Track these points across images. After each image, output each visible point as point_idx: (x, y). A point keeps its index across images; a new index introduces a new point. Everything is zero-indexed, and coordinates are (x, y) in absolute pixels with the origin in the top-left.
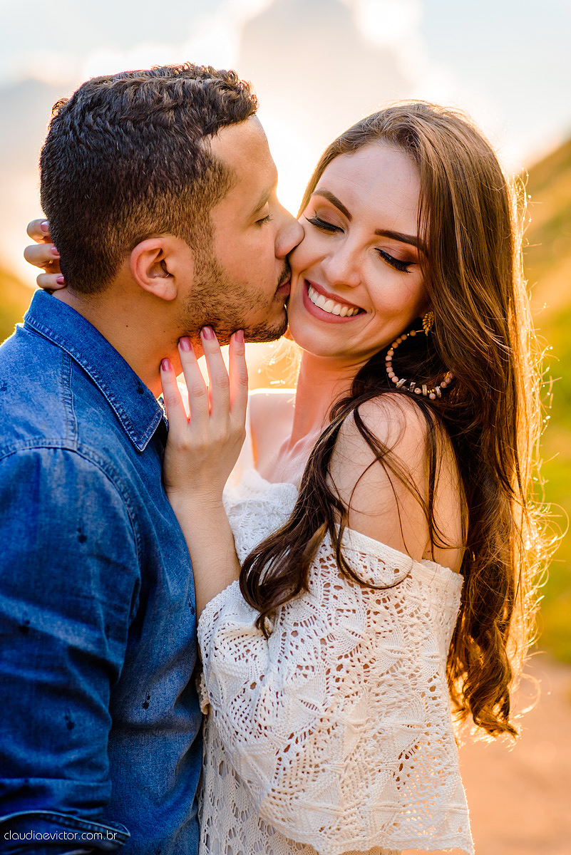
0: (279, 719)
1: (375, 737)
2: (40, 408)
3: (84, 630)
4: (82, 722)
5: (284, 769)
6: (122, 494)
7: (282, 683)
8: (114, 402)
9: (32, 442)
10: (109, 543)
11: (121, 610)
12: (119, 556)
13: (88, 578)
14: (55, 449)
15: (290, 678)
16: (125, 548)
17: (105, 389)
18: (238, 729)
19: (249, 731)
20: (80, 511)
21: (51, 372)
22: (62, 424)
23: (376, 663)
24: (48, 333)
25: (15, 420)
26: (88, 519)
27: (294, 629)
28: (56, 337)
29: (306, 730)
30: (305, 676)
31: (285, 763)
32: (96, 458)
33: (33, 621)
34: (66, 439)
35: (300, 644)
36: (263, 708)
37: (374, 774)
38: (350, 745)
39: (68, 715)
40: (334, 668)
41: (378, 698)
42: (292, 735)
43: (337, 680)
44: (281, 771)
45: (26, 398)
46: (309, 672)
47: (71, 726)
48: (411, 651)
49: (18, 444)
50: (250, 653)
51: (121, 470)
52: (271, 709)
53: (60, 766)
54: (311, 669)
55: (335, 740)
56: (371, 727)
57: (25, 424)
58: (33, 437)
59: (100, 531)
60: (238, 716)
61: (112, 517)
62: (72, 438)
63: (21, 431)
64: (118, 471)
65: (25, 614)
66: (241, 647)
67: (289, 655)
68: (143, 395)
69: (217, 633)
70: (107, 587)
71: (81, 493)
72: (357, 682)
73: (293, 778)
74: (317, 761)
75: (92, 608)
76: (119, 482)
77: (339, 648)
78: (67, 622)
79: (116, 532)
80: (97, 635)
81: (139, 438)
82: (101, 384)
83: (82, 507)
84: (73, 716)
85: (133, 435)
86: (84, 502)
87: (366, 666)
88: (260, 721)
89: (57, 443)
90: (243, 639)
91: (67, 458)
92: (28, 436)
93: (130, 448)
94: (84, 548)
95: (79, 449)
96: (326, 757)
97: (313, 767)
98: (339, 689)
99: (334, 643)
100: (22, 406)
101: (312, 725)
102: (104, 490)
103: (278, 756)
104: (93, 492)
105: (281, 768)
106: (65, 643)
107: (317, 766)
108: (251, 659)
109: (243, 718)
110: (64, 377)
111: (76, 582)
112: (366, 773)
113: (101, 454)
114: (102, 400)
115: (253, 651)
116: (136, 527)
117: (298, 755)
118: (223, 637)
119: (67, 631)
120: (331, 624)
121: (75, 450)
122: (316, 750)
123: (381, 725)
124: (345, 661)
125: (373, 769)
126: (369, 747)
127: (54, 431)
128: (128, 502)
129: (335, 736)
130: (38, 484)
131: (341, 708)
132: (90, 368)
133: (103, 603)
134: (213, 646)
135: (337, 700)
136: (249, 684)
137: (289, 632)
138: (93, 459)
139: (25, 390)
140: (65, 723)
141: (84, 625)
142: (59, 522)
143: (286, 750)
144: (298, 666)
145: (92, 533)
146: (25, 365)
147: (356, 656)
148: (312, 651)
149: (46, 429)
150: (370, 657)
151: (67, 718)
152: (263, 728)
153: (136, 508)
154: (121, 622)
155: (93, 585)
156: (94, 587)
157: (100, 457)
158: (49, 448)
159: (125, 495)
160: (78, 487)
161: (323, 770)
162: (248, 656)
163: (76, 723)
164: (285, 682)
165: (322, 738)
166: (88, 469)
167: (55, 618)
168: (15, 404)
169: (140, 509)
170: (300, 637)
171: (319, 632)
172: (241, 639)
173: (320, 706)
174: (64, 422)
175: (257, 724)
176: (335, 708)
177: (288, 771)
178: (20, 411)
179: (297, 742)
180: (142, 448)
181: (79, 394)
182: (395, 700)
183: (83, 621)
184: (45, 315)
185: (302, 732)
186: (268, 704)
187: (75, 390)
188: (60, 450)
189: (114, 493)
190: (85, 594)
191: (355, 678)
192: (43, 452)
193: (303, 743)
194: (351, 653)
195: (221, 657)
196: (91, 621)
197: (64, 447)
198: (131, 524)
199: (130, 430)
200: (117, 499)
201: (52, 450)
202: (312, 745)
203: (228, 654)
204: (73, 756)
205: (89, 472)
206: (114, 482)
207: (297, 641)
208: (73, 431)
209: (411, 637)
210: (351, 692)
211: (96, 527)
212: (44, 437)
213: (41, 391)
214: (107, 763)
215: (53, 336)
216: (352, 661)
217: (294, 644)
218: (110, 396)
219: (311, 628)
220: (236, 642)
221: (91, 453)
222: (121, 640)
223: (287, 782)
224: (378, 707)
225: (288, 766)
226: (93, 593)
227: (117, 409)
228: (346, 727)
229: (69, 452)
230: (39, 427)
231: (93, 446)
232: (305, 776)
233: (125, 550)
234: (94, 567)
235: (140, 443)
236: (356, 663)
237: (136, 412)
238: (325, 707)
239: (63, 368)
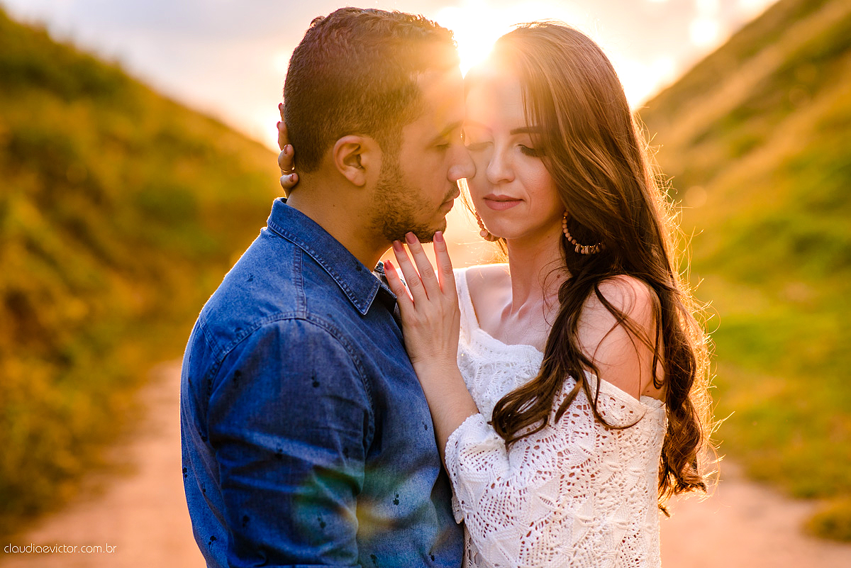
0: (522, 511)
1: (601, 532)
2: (276, 291)
3: (325, 453)
4: (331, 521)
5: (528, 550)
6: (345, 347)
7: (525, 483)
8: (339, 280)
9: (272, 317)
10: (339, 385)
11: (355, 435)
12: (349, 394)
13: (324, 413)
14: (290, 319)
15: (531, 480)
16: (352, 387)
17: (330, 271)
18: (489, 522)
19: (498, 522)
20: (312, 363)
21: (286, 263)
22: (294, 301)
23: (600, 474)
24: (284, 233)
25: (260, 303)
26: (319, 369)
27: (537, 444)
28: (290, 235)
29: (543, 520)
30: (544, 479)
31: (528, 545)
32: (322, 322)
33: (285, 449)
34: (298, 311)
35: (541, 455)
36: (509, 504)
37: (600, 561)
38: (579, 535)
39: (320, 517)
40: (567, 474)
41: (601, 502)
42: (533, 523)
43: (569, 484)
44: (525, 552)
45: (267, 286)
46: (547, 476)
47: (323, 525)
48: (622, 466)
49: (263, 320)
50: (487, 464)
51: (343, 329)
52: (516, 504)
53: (318, 555)
54: (549, 474)
55: (566, 530)
56: (597, 524)
57: (266, 304)
58: (273, 313)
59: (330, 377)
60: (486, 512)
61: (338, 366)
62: (302, 310)
63: (264, 310)
64: (340, 330)
65: (279, 445)
66: (480, 461)
67: (531, 463)
68: (362, 272)
69: (460, 453)
70: (342, 419)
71: (312, 350)
72: (585, 487)
73: (535, 558)
74: (552, 545)
75: (330, 436)
76: (342, 338)
77: (573, 460)
78: (311, 449)
79: (343, 377)
80: (336, 456)
81: (362, 305)
82: (327, 268)
83: (314, 361)
84: (324, 518)
85: (357, 303)
86: (314, 356)
87: (593, 476)
88: (507, 512)
89: (291, 315)
90: (481, 455)
91: (300, 325)
92: (269, 313)
93: (354, 313)
94: (318, 391)
95: (308, 318)
96: (559, 542)
97: (549, 549)
98: (569, 490)
99: (569, 456)
100: (264, 291)
101: (547, 516)
102: (329, 346)
103: (522, 540)
104: (321, 348)
105: (525, 549)
106: (310, 463)
107: (552, 549)
108: (488, 468)
109: (491, 513)
110: (296, 265)
111: (314, 417)
112: (594, 560)
113: (325, 319)
114: (329, 279)
115: (489, 462)
116: (362, 371)
117: (537, 539)
118: (466, 455)
119: (312, 455)
120: (568, 442)
121: (305, 318)
122: (551, 536)
123: (605, 522)
124: (577, 471)
125: (600, 558)
126: (597, 539)
127: (288, 306)
128: (352, 352)
129: (565, 526)
130: (279, 347)
131: (570, 505)
132: (317, 256)
133: (339, 431)
134: (458, 463)
135: (567, 499)
136: (490, 486)
137: (532, 447)
138: (320, 323)
139: (266, 278)
140: (318, 524)
141: (325, 450)
142: (297, 373)
143: (528, 535)
144: (538, 471)
145: (324, 379)
146: (266, 259)
147: (586, 467)
148: (550, 461)
149: (282, 306)
150: (597, 469)
151: (319, 519)
152: (510, 518)
153: (360, 357)
154: (356, 444)
155: (329, 418)
156: (330, 419)
157: (325, 322)
158: (285, 320)
159: (349, 347)
160: (309, 346)
161: (557, 553)
162: (487, 466)
163: (327, 522)
164: (527, 483)
165: (556, 527)
166: (316, 331)
167: (302, 446)
168: (259, 291)
169: (363, 356)
170: (540, 450)
171: (557, 447)
172: (480, 455)
173: (554, 502)
174: (295, 299)
175: (505, 515)
176: (566, 505)
177: (530, 551)
178: (263, 296)
179: (536, 529)
180: (365, 312)
181: (309, 277)
182: (612, 503)
183: (324, 447)
184: (280, 219)
185: (540, 521)
186: (513, 500)
187: (305, 274)
188: (293, 321)
189: (339, 348)
190: (323, 426)
191: (584, 484)
192: (281, 323)
193: (541, 530)
194: (582, 465)
195: (466, 470)
196: (330, 446)
197: (296, 317)
198: (357, 369)
199: (354, 300)
200: (341, 352)
201: (287, 321)
202: (548, 532)
203: (470, 467)
204: (327, 548)
205: (317, 334)
206: (338, 339)
207: (538, 453)
208: (302, 304)
209: (623, 456)
210: (580, 494)
211: (327, 375)
212: (281, 311)
213: (278, 278)
214: (356, 551)
215: (288, 235)
216: (582, 471)
217: (536, 455)
218: (335, 276)
219: (551, 444)
220: (477, 457)
221: (318, 319)
222: (359, 458)
223: (530, 561)
224: (602, 508)
225: (530, 547)
226: (329, 424)
227: (342, 285)
228: (574, 520)
229: (301, 321)
230: (276, 304)
231: (319, 313)
232: (543, 556)
233: (351, 390)
234: (330, 405)
235: (363, 308)
236: (586, 472)
237: (357, 286)
238: (558, 503)
239: (295, 258)
